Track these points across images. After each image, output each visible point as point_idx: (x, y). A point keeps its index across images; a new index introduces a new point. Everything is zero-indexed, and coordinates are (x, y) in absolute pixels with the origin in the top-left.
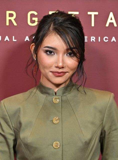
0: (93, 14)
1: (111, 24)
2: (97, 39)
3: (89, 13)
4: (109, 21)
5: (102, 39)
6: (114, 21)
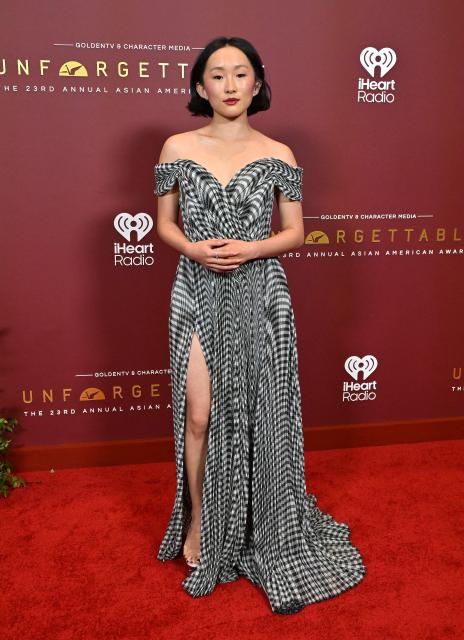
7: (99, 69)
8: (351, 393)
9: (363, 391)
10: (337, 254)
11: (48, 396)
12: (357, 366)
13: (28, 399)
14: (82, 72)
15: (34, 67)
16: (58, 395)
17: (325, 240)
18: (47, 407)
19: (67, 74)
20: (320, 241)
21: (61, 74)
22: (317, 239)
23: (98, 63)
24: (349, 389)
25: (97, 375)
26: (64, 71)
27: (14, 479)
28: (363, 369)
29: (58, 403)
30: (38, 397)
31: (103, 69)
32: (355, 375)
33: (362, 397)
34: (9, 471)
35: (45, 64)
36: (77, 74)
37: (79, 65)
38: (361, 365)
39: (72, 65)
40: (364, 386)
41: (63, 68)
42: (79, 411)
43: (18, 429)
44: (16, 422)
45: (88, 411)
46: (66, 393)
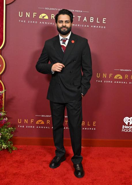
0: (79, 17)
1: (85, 21)
2: (80, 26)
3: (78, 17)
4: (84, 20)
5: (81, 26)
6: (86, 20)
7: (52, 17)
8: (125, 129)
9: (129, 129)
10: (124, 83)
11: (26, 121)
12: (128, 120)
13: (20, 122)
14: (47, 17)
15: (31, 15)
16: (29, 121)
17: (121, 78)
18: (25, 125)
19: (42, 18)
20: (119, 78)
21: (40, 18)
22: (118, 77)
23: (52, 15)
24: (124, 128)
25: (42, 116)
26: (41, 17)
27: (14, 147)
28: (129, 121)
29: (29, 124)
30: (23, 121)
31: (53, 17)
32: (127, 123)
33: (128, 131)
34: (12, 144)
35: (35, 14)
36: (45, 18)
37: (46, 15)
38: (129, 120)
39: (43, 15)
40: (130, 127)
41: (41, 16)
42: (35, 127)
43: (16, 131)
44: (15, 129)
45: (38, 127)
46: (32, 121)
